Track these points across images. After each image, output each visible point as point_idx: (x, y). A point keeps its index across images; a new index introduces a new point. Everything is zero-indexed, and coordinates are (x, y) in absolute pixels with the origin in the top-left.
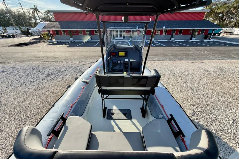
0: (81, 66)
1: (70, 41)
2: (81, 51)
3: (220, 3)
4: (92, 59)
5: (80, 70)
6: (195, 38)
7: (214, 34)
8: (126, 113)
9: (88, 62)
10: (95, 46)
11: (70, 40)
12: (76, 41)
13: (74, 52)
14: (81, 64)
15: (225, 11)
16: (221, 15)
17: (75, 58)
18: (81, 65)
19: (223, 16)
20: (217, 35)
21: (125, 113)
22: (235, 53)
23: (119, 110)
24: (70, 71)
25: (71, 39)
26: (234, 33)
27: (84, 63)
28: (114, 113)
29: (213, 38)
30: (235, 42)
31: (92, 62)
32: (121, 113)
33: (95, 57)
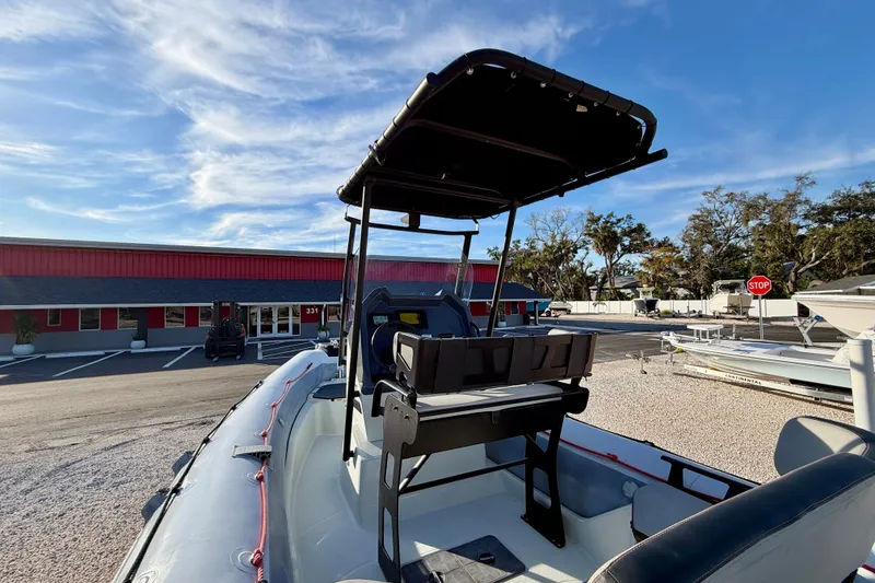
0: (106, 454)
1: (10, 358)
2: (94, 391)
3: (520, 253)
4: (165, 416)
5: (104, 470)
6: (504, 324)
7: (541, 312)
8: (489, 555)
9: (144, 432)
10: (167, 366)
11: (11, 354)
12: (48, 356)
13: (46, 398)
14: (98, 446)
15: (536, 267)
16: (530, 275)
17: (59, 423)
18: (106, 449)
19: (536, 277)
20: (544, 315)
21: (483, 556)
22: (606, 346)
23: (451, 551)
24: (27, 492)
25: (22, 349)
26: (573, 311)
27: (120, 438)
28: (439, 574)
29: (542, 322)
30: (588, 327)
31: (168, 426)
32: (469, 561)
33: (181, 404)
